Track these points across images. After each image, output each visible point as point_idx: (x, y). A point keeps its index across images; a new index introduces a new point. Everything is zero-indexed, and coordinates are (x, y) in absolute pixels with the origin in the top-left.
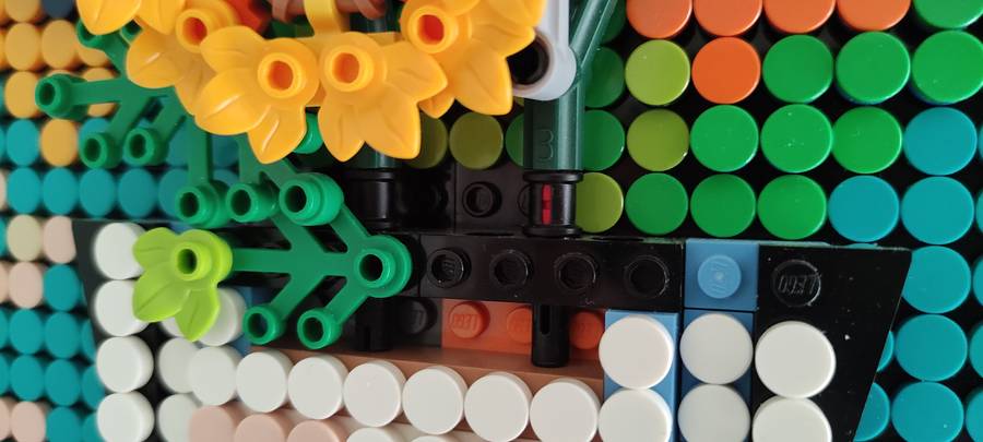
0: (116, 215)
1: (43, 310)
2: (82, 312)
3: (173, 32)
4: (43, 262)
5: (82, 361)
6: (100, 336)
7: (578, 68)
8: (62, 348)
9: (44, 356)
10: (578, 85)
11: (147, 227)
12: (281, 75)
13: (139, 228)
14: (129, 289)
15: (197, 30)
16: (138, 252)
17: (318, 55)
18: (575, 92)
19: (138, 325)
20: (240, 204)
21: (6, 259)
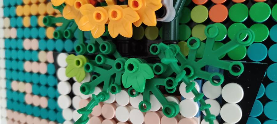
0: (64, 51)
1: (47, 74)
2: (55, 75)
3: (73, 5)
4: (47, 63)
5: (55, 87)
6: (59, 81)
7: (176, 13)
8: (51, 84)
9: (47, 86)
10: (177, 18)
11: (70, 54)
12: (98, 16)
13: (68, 54)
14: (65, 69)
15: (79, 5)
16: (67, 60)
17: (108, 11)
18: (176, 19)
19: (67, 79)
20: (91, 48)
21: (39, 62)
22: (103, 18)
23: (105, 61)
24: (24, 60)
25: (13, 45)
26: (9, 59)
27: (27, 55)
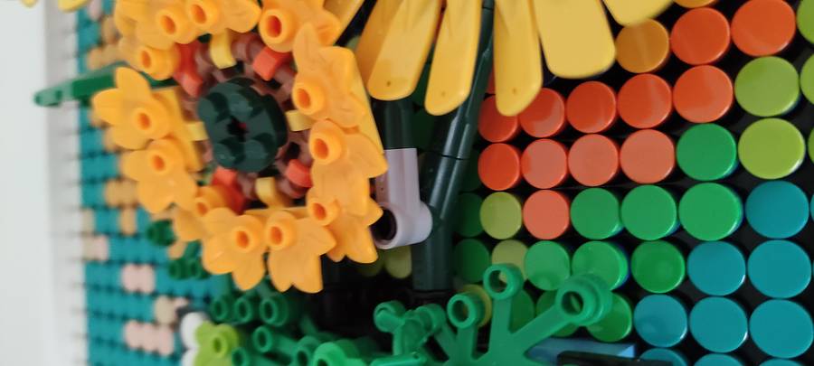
20: (243, 311)
21: (155, 323)
22: (253, 242)
23: (276, 344)
24: (125, 319)
25: (102, 277)
26: (94, 314)
27: (132, 306)
